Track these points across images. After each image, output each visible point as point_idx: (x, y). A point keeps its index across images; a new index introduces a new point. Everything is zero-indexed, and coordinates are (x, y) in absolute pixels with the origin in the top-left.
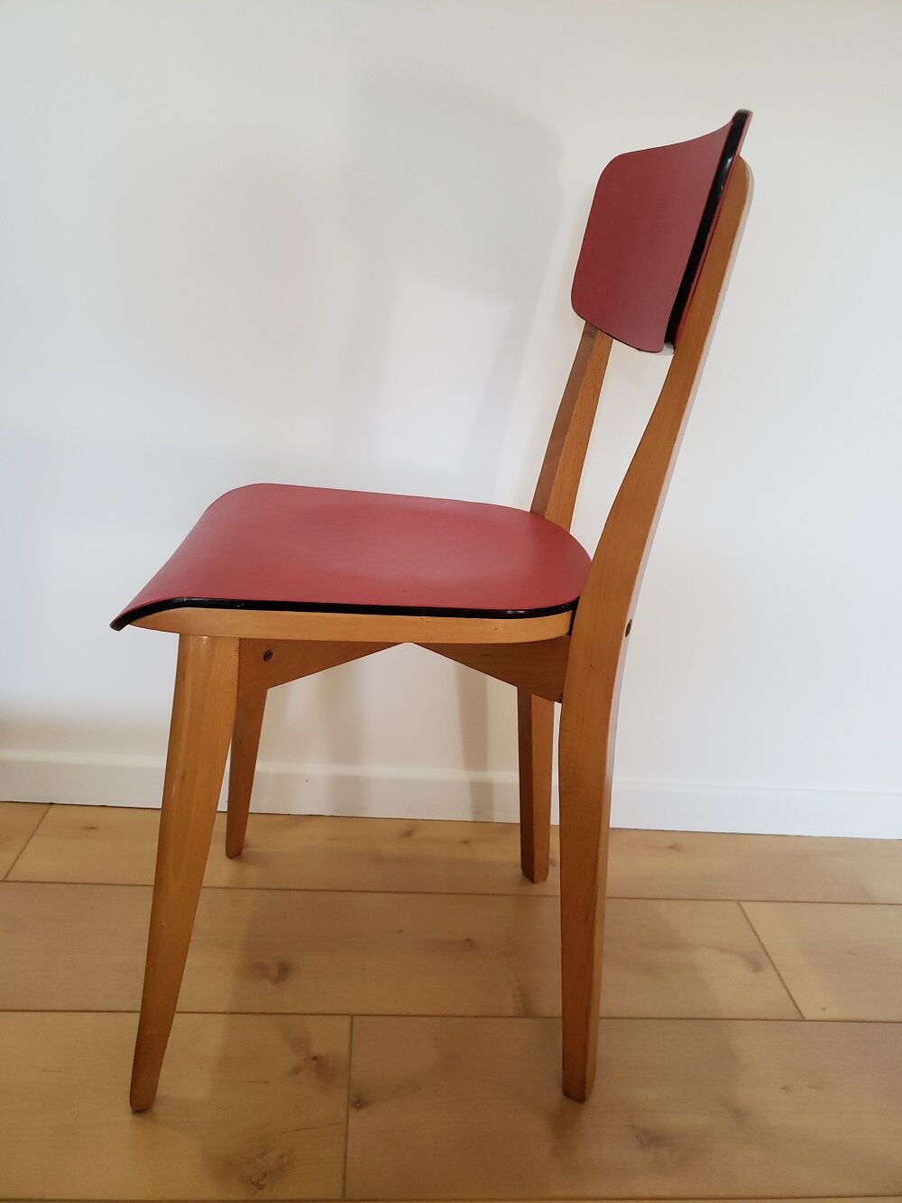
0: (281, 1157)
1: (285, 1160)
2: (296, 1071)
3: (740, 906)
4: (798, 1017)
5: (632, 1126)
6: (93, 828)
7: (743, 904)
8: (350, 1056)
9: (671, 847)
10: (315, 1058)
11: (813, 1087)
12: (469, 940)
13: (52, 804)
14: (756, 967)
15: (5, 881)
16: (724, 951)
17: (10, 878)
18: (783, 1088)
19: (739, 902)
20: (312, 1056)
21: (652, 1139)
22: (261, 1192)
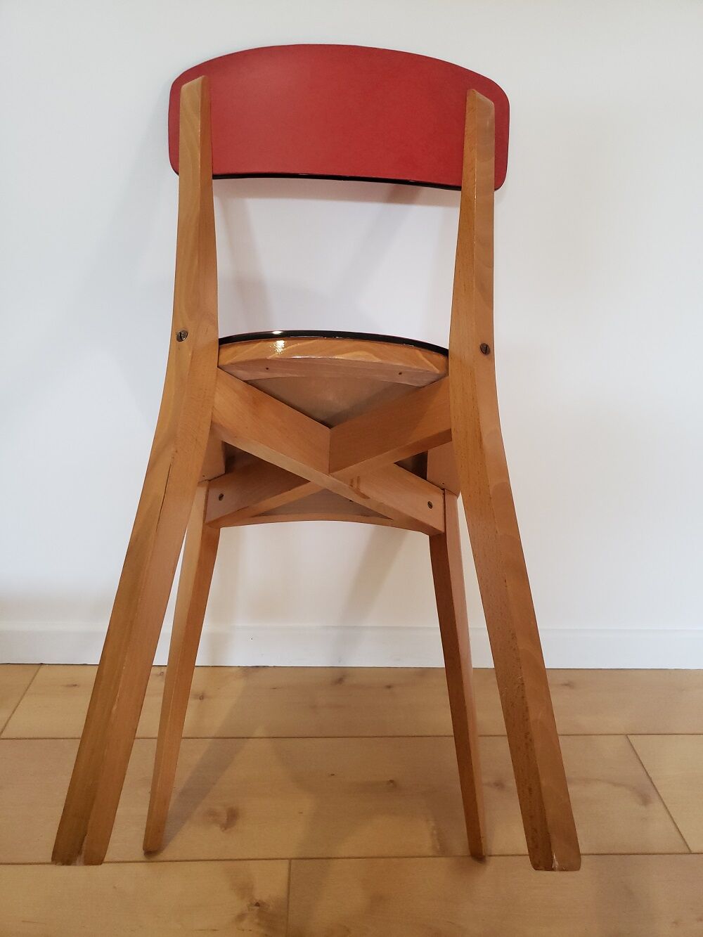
2: (241, 917)
3: (628, 739)
4: (687, 851)
6: (76, 685)
7: (630, 737)
8: (288, 902)
9: (566, 685)
10: (257, 905)
12: (392, 781)
13: (42, 664)
14: (645, 801)
16: (615, 785)
17: (3, 735)
18: (674, 923)
19: (626, 735)
20: (255, 902)
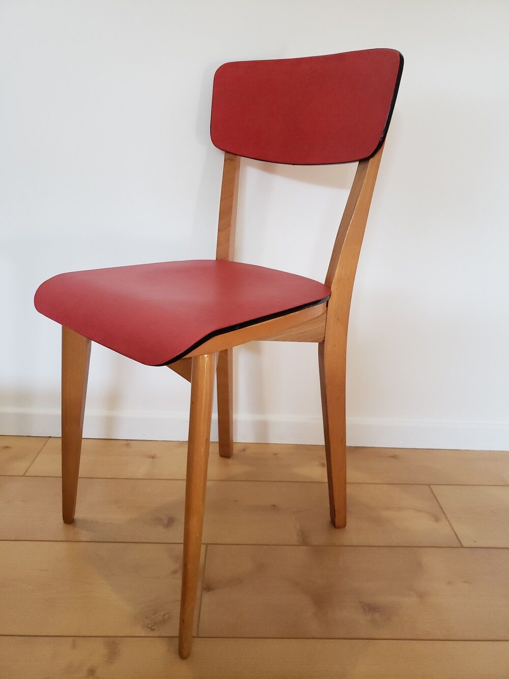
0: (164, 615)
1: (166, 616)
2: (175, 572)
3: (430, 487)
4: (460, 545)
5: (360, 602)
7: (431, 486)
8: (205, 566)
9: (392, 457)
11: (466, 582)
12: (274, 505)
13: (50, 437)
14: (437, 519)
15: (24, 476)
16: (419, 511)
17: (27, 474)
18: (448, 583)
19: (429, 485)
21: (370, 608)
22: (152, 632)
